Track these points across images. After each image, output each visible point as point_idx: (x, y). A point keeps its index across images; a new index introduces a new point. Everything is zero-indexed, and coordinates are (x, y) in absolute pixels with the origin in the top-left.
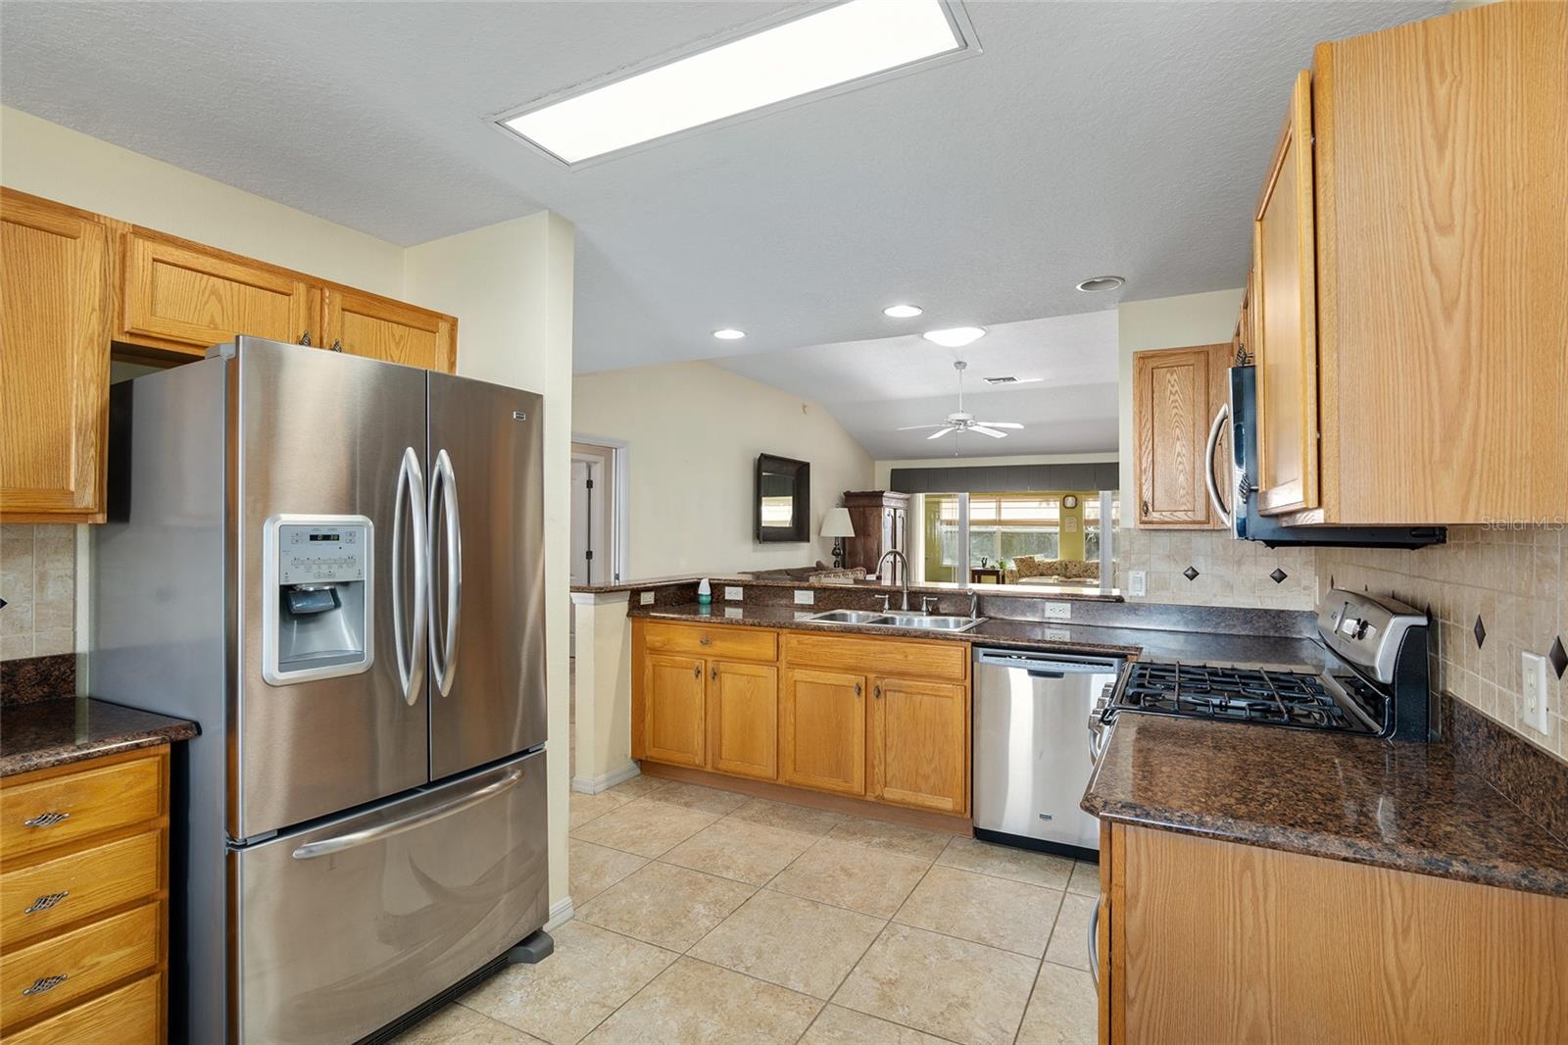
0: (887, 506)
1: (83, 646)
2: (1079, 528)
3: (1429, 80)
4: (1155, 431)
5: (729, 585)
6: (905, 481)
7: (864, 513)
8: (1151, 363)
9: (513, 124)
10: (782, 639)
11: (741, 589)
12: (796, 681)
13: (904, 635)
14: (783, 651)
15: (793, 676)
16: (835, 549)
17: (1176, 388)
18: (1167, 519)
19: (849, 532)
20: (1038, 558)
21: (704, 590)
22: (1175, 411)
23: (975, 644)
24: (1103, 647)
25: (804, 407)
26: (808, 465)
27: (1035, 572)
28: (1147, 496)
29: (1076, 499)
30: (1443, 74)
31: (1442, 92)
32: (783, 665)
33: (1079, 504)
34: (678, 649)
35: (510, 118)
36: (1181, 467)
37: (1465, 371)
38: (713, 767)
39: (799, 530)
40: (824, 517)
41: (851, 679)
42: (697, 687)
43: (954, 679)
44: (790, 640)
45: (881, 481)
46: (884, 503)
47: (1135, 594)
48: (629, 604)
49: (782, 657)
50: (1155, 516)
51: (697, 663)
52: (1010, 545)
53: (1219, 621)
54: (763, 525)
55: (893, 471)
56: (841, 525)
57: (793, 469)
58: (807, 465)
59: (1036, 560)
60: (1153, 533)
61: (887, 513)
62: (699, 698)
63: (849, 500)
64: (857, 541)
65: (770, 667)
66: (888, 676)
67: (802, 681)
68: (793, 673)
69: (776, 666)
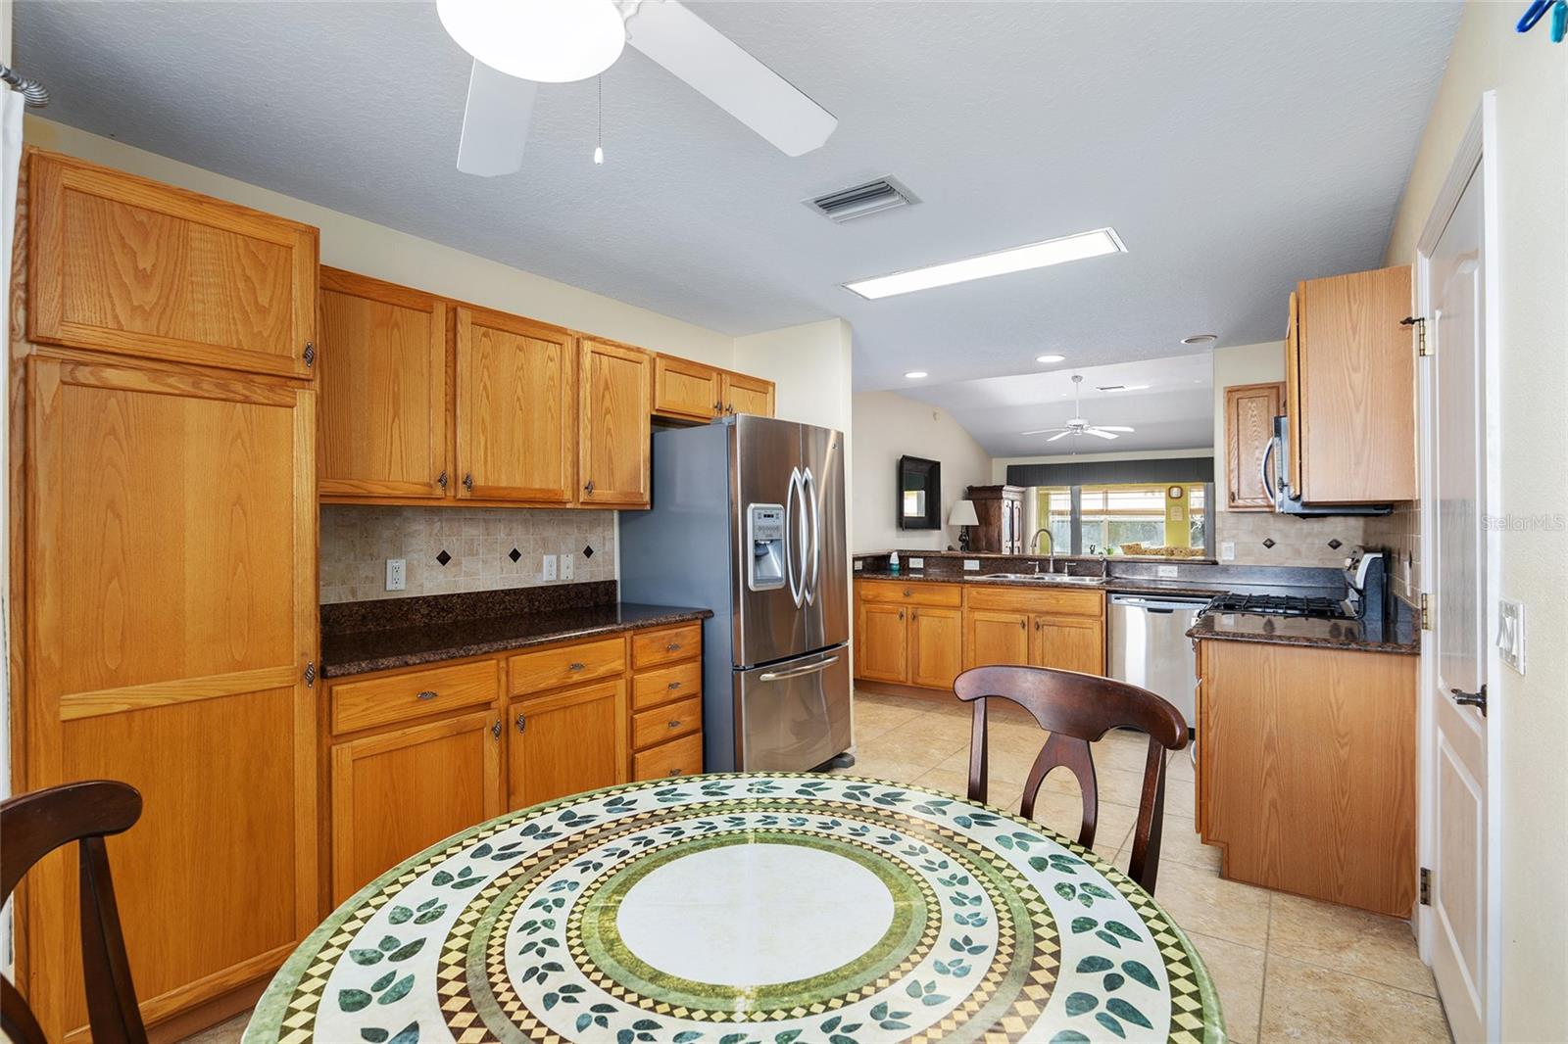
0: (1007, 499)
1: (617, 577)
2: (1185, 516)
3: (1349, 302)
4: (1241, 443)
5: (912, 557)
6: (1020, 476)
7: (985, 504)
8: (1237, 395)
9: (851, 286)
10: (965, 591)
11: (922, 560)
12: (975, 620)
13: (1057, 587)
14: (965, 599)
15: (973, 616)
16: (961, 536)
17: (1255, 412)
18: (1249, 505)
19: (975, 521)
20: (1145, 545)
21: (894, 560)
22: (1255, 428)
23: (1108, 592)
24: (1201, 591)
25: (935, 414)
26: (939, 463)
28: (1234, 489)
29: (1182, 490)
30: (1355, 300)
31: (1355, 308)
32: (966, 609)
33: (1184, 493)
34: (887, 600)
35: (852, 282)
36: (1259, 468)
37: (1364, 434)
38: (914, 683)
39: (932, 519)
40: (951, 509)
41: (1018, 618)
42: (900, 629)
43: (1095, 616)
44: (968, 590)
45: (998, 477)
46: (1004, 496)
47: (1225, 558)
49: (965, 604)
50: (1240, 502)
51: (901, 610)
52: (1117, 533)
53: (1290, 577)
54: (905, 515)
55: (1010, 468)
56: (964, 514)
57: (927, 468)
58: (937, 465)
59: (1143, 547)
60: (1240, 515)
61: (1006, 505)
62: (902, 634)
63: (972, 493)
64: (980, 529)
65: (956, 611)
66: (1045, 615)
67: (980, 620)
68: (974, 614)
69: (961, 610)
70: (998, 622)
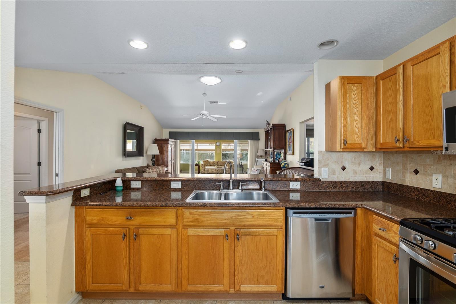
0: (170, 144)
2: (220, 152)
5: (133, 180)
6: (174, 135)
7: (162, 146)
8: (347, 81)
10: (180, 213)
12: (188, 235)
14: (180, 219)
15: (187, 233)
16: (152, 159)
17: (355, 92)
19: (158, 153)
20: (209, 160)
21: (119, 183)
22: (355, 102)
25: (141, 106)
27: (209, 165)
28: (345, 137)
29: (220, 143)
32: (180, 227)
34: (109, 223)
36: (357, 125)
38: (135, 290)
39: (139, 152)
40: (148, 148)
43: (277, 226)
44: (184, 213)
45: (166, 136)
47: (324, 177)
48: (73, 198)
49: (180, 223)
51: (123, 231)
52: (201, 156)
53: (353, 186)
54: (127, 150)
55: (170, 132)
56: (154, 150)
57: (137, 129)
58: (143, 128)
59: (209, 161)
61: (170, 146)
62: (125, 252)
63: (156, 141)
64: (159, 156)
65: (172, 229)
66: (242, 228)
67: (192, 235)
68: (187, 231)
69: (176, 228)
70: (206, 235)
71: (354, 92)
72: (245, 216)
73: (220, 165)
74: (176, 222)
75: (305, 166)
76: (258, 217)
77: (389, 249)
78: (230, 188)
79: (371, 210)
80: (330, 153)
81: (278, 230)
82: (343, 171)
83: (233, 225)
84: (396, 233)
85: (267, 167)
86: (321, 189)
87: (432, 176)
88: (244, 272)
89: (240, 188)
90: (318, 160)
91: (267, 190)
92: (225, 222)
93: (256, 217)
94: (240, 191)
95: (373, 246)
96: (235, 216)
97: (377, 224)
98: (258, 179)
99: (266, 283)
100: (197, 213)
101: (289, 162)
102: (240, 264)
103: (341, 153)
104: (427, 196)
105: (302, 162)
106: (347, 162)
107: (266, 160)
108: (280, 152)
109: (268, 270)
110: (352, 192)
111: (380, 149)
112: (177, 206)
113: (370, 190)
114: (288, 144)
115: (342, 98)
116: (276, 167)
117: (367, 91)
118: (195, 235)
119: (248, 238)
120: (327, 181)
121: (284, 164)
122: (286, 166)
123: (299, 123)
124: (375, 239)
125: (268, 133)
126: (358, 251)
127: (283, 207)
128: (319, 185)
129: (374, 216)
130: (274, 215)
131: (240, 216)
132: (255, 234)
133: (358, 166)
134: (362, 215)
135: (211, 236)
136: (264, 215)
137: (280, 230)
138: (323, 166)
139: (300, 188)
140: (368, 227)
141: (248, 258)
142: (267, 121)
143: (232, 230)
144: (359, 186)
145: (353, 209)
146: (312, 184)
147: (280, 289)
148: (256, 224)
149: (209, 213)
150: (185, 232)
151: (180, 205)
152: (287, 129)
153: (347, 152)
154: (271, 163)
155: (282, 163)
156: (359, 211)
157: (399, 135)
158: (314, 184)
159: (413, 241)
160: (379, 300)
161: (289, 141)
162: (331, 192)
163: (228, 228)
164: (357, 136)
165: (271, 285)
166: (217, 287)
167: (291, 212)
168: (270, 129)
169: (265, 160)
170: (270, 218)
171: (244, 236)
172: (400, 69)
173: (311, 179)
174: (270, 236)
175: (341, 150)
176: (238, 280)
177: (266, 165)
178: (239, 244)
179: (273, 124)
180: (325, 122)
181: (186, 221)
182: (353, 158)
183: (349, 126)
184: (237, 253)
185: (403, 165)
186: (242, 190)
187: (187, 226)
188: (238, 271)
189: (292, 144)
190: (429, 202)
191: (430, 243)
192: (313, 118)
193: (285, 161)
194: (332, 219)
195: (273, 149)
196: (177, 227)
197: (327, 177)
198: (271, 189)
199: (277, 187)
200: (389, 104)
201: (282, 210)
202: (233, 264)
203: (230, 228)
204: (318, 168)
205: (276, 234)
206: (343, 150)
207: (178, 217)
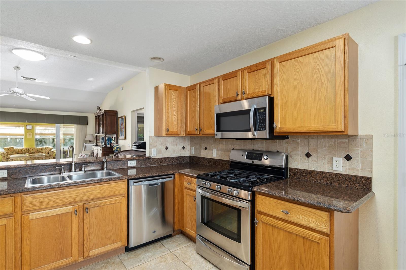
2: (33, 136)
12: (30, 220)
15: (28, 218)
20: (15, 148)
22: (174, 103)
23: (129, 179)
29: (32, 126)
32: (19, 214)
36: (175, 119)
65: (8, 218)
66: (90, 202)
67: (35, 219)
68: (28, 216)
69: (13, 216)
70: (53, 215)
71: (173, 96)
72: (93, 191)
73: (33, 153)
74: (13, 209)
75: (137, 148)
76: (105, 190)
77: (191, 195)
78: (72, 171)
79: (183, 173)
80: (158, 138)
81: (122, 198)
82: (167, 150)
83: (82, 201)
84: (195, 184)
85: (98, 151)
86: (151, 165)
87: (212, 150)
88: (92, 239)
89: (83, 169)
90: (149, 143)
91: (108, 169)
92: (73, 199)
93: (103, 191)
94: (83, 172)
95: (184, 195)
96: (83, 193)
97: (186, 181)
98: (100, 160)
99: (113, 242)
100: (42, 196)
101: (121, 146)
102: (89, 233)
103: (165, 138)
104: (210, 162)
105: (135, 146)
106: (169, 144)
107: (97, 145)
108: (112, 137)
109: (114, 232)
110: (172, 165)
111: (188, 135)
112: (16, 192)
113: (183, 162)
114: (120, 130)
115: (166, 99)
116: (108, 151)
117: (181, 96)
118: (39, 218)
119: (96, 209)
120: (156, 159)
121: (117, 148)
122: (118, 150)
123: (131, 111)
124: (185, 191)
125: (99, 118)
126: (176, 202)
127: (125, 179)
128: (150, 162)
129: (185, 177)
130: (119, 186)
131: (89, 192)
132: (102, 205)
133: (176, 146)
134: (178, 178)
135: (58, 215)
136: (111, 188)
137: (124, 197)
138: (154, 147)
139: (136, 165)
140: (182, 184)
141: (96, 226)
142: (98, 107)
143: (80, 205)
144: (176, 160)
145: (173, 174)
146: (145, 161)
147: (124, 244)
148: (104, 196)
149: (56, 194)
150: (26, 217)
151: (20, 191)
152: (119, 116)
153: (169, 136)
154: (103, 148)
155: (114, 147)
156: (176, 175)
157: (197, 127)
158: (147, 161)
159: (202, 186)
160: (188, 228)
161: (121, 127)
162: (158, 166)
163: (77, 204)
164: (175, 126)
165: (117, 242)
166: (65, 261)
167: (131, 182)
168: (102, 114)
169: (95, 144)
170: (115, 189)
171: (92, 208)
172: (198, 86)
173: (145, 158)
174: (115, 203)
175: (165, 136)
176: (87, 247)
177: (97, 149)
178: (87, 215)
179: (104, 110)
180: (154, 114)
181: (28, 206)
182: (173, 141)
183: (171, 119)
184: (86, 224)
185: (200, 145)
186: (85, 171)
187: (28, 211)
188: (87, 239)
189: (124, 130)
190: (211, 165)
191: (208, 184)
192: (143, 108)
193: (117, 145)
194: (160, 183)
195: (105, 134)
196: (15, 214)
197: (155, 155)
198: (112, 168)
199: (117, 166)
200: (193, 107)
201: (125, 182)
202: (81, 235)
203: (78, 204)
204: (150, 149)
205: (120, 201)
206: (167, 135)
207: (16, 205)
